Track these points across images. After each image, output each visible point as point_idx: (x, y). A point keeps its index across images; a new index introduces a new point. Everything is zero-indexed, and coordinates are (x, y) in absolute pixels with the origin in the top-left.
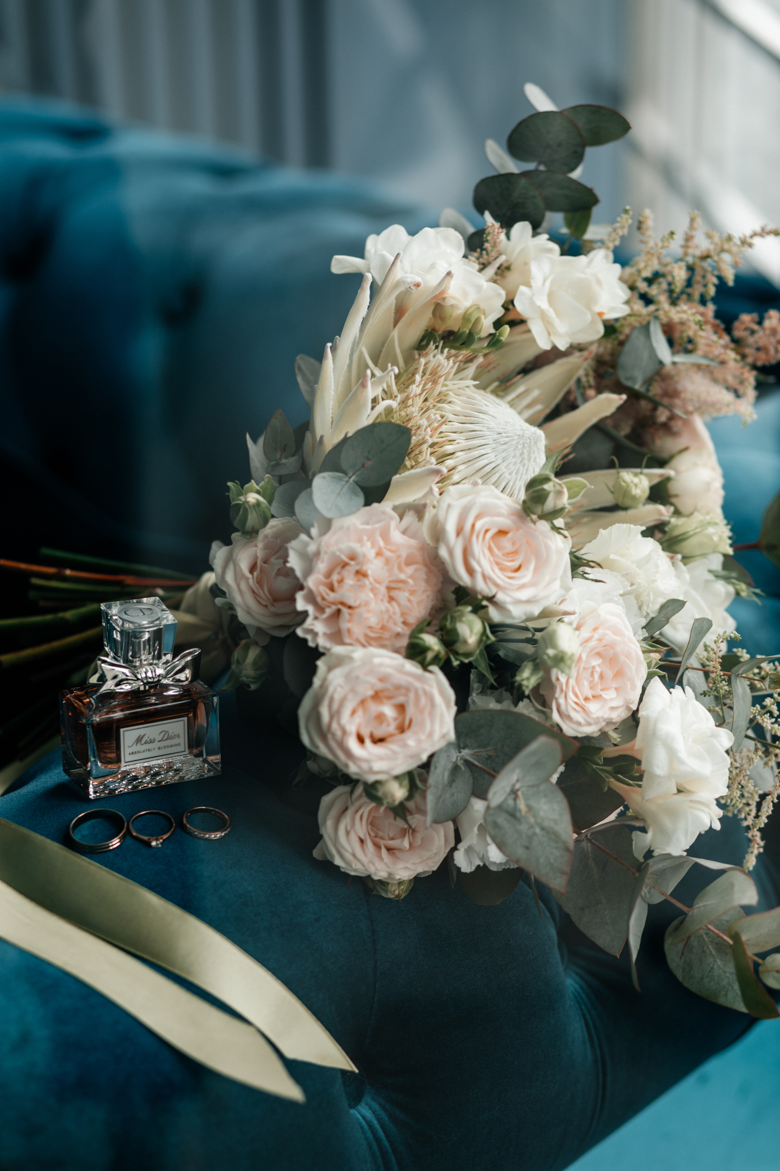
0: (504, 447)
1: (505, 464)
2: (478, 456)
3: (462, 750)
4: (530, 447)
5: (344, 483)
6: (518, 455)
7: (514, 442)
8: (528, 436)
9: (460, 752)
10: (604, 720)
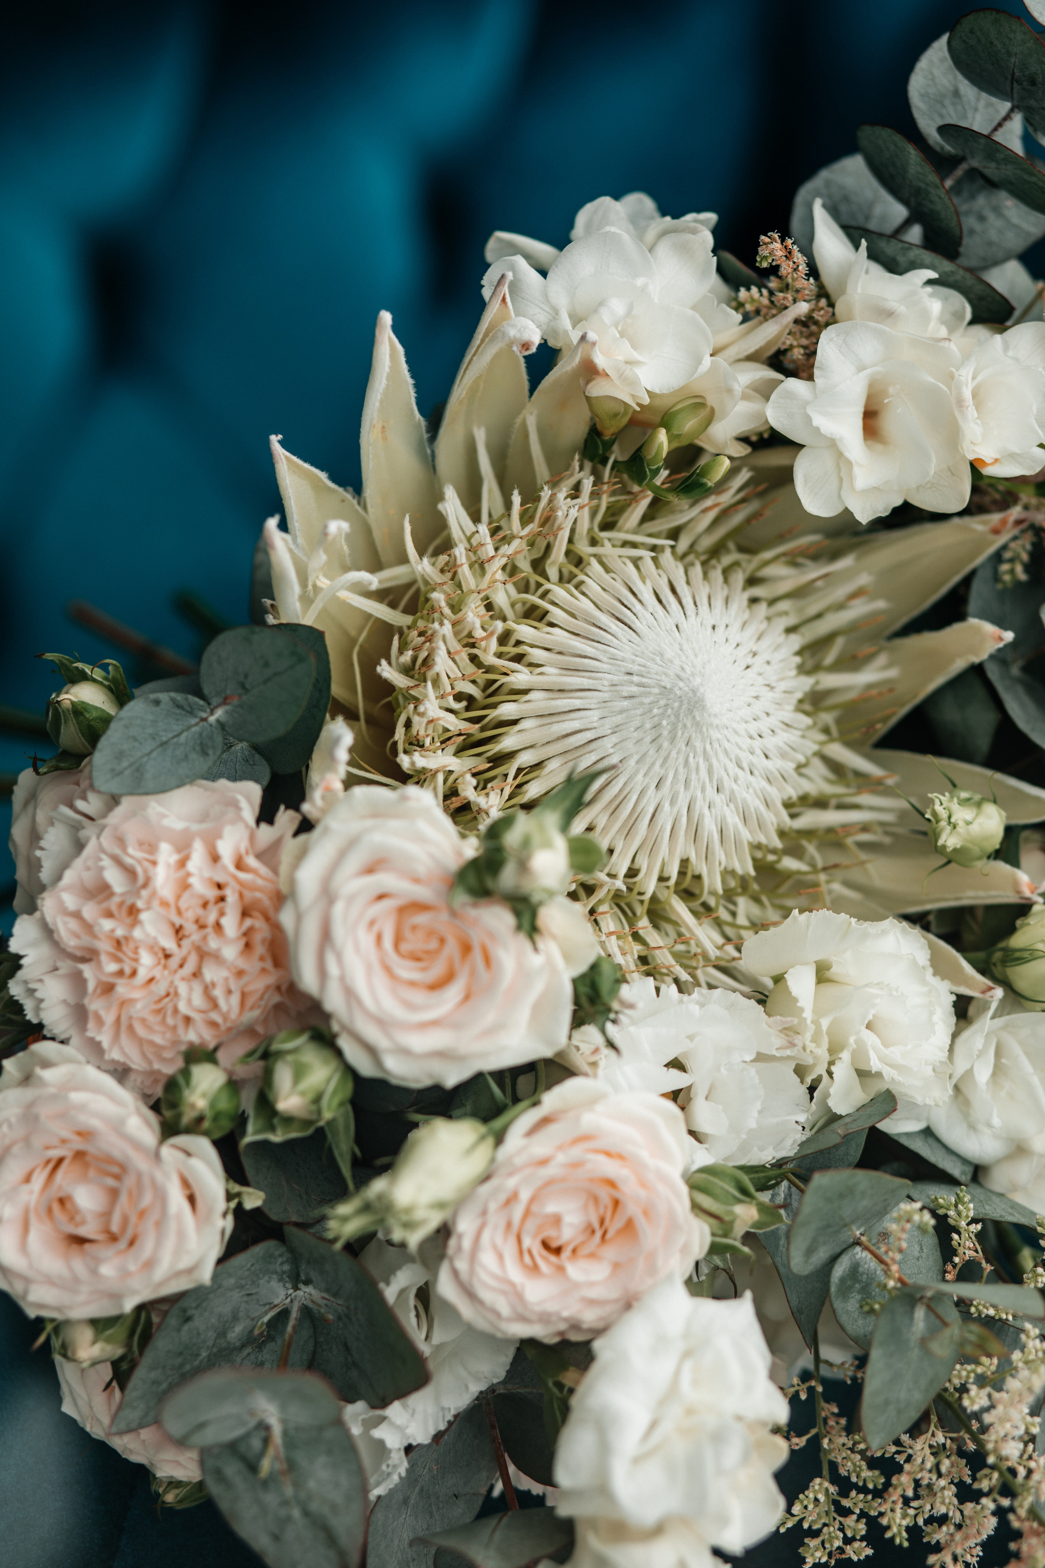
0: (625, 703)
1: (614, 739)
2: (566, 710)
3: (301, 1286)
4: (677, 716)
5: (194, 721)
6: (648, 726)
7: (647, 700)
8: (678, 693)
9: (296, 1288)
10: (565, 1320)
